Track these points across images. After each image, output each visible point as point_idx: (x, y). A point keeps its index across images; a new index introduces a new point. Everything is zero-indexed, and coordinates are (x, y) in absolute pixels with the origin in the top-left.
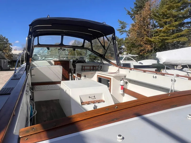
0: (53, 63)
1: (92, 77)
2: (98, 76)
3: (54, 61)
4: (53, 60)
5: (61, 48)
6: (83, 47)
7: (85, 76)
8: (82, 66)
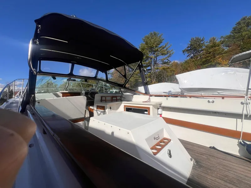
0: (61, 95)
1: (118, 108)
2: (125, 106)
3: (62, 93)
4: (60, 92)
5: (70, 79)
6: (95, 78)
7: (110, 107)
8: (102, 97)
